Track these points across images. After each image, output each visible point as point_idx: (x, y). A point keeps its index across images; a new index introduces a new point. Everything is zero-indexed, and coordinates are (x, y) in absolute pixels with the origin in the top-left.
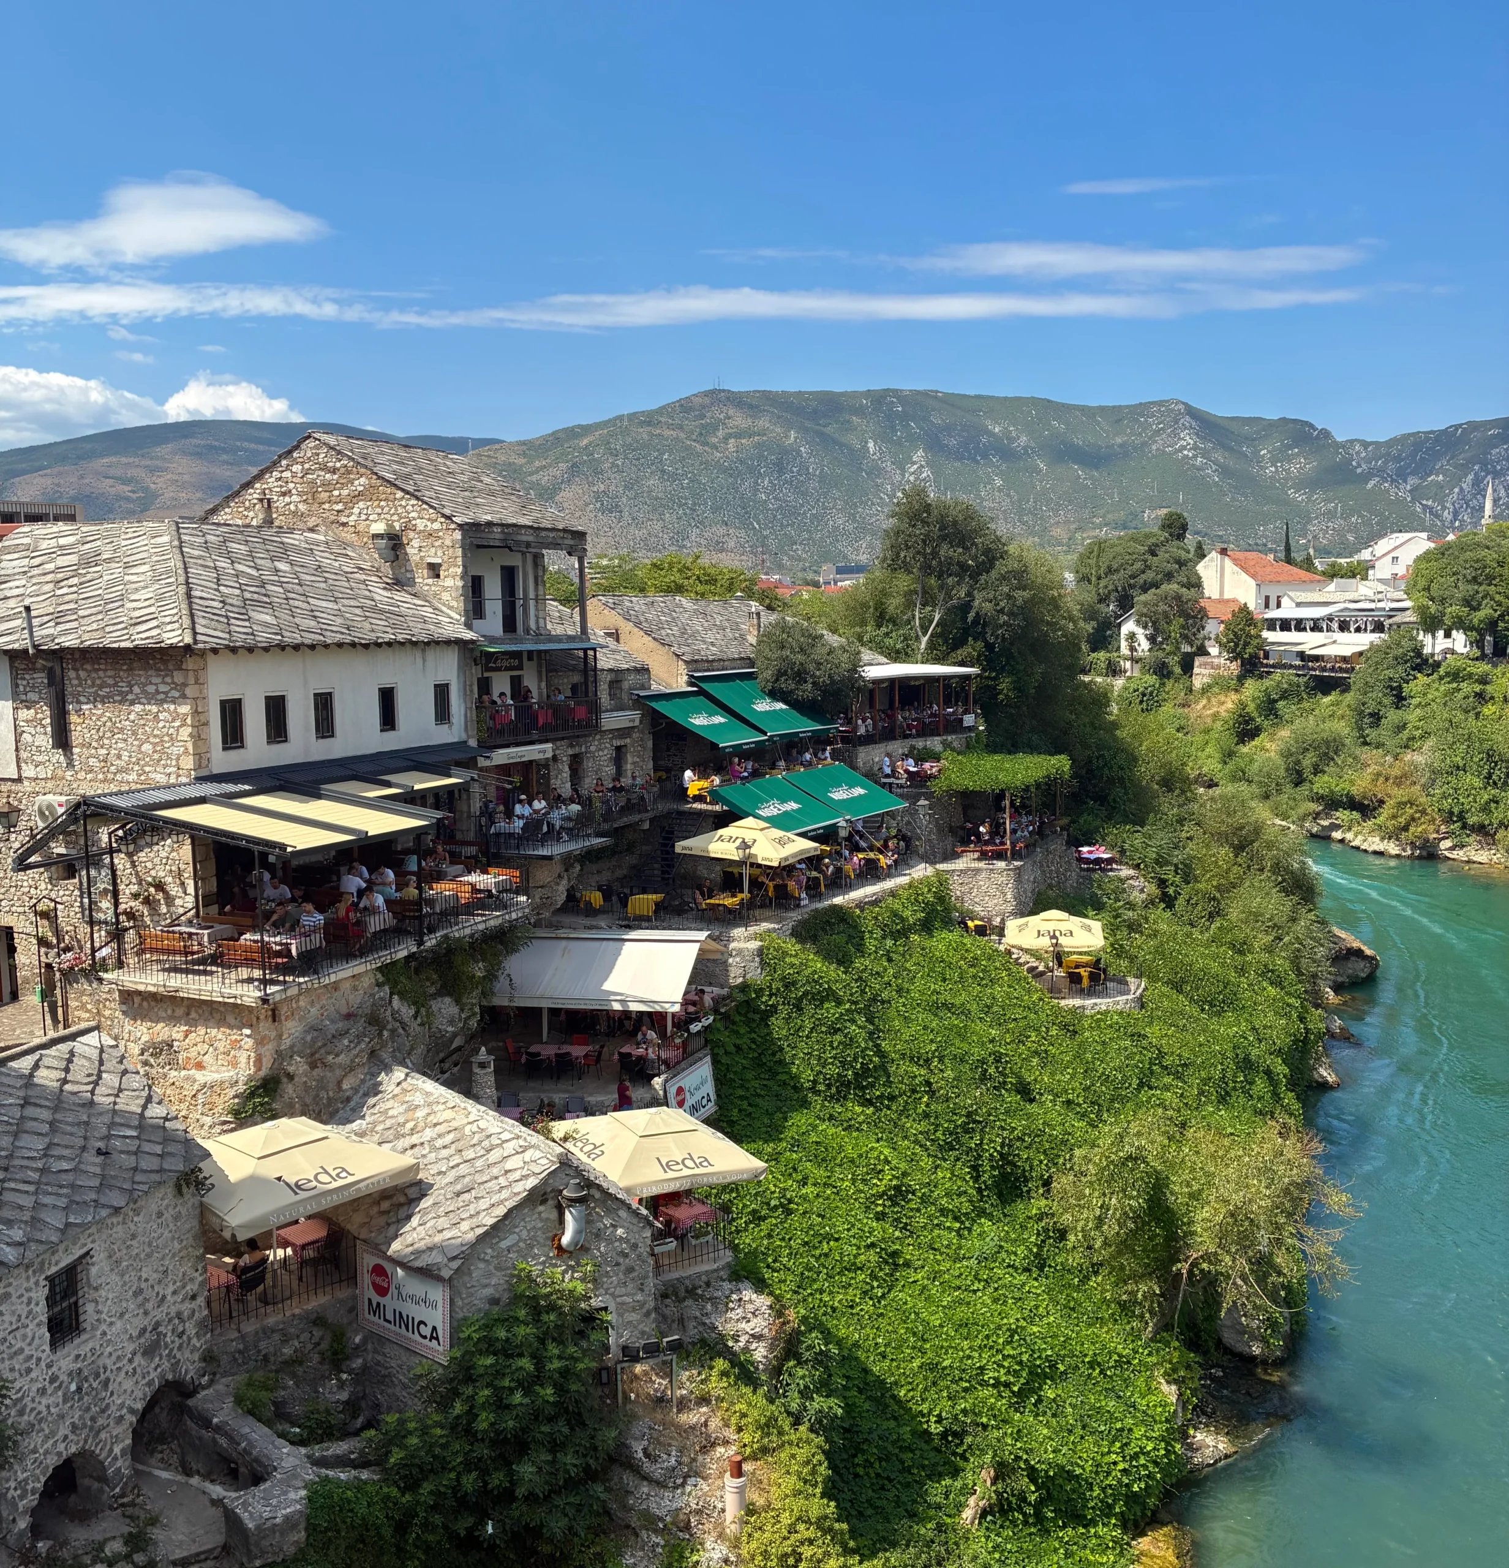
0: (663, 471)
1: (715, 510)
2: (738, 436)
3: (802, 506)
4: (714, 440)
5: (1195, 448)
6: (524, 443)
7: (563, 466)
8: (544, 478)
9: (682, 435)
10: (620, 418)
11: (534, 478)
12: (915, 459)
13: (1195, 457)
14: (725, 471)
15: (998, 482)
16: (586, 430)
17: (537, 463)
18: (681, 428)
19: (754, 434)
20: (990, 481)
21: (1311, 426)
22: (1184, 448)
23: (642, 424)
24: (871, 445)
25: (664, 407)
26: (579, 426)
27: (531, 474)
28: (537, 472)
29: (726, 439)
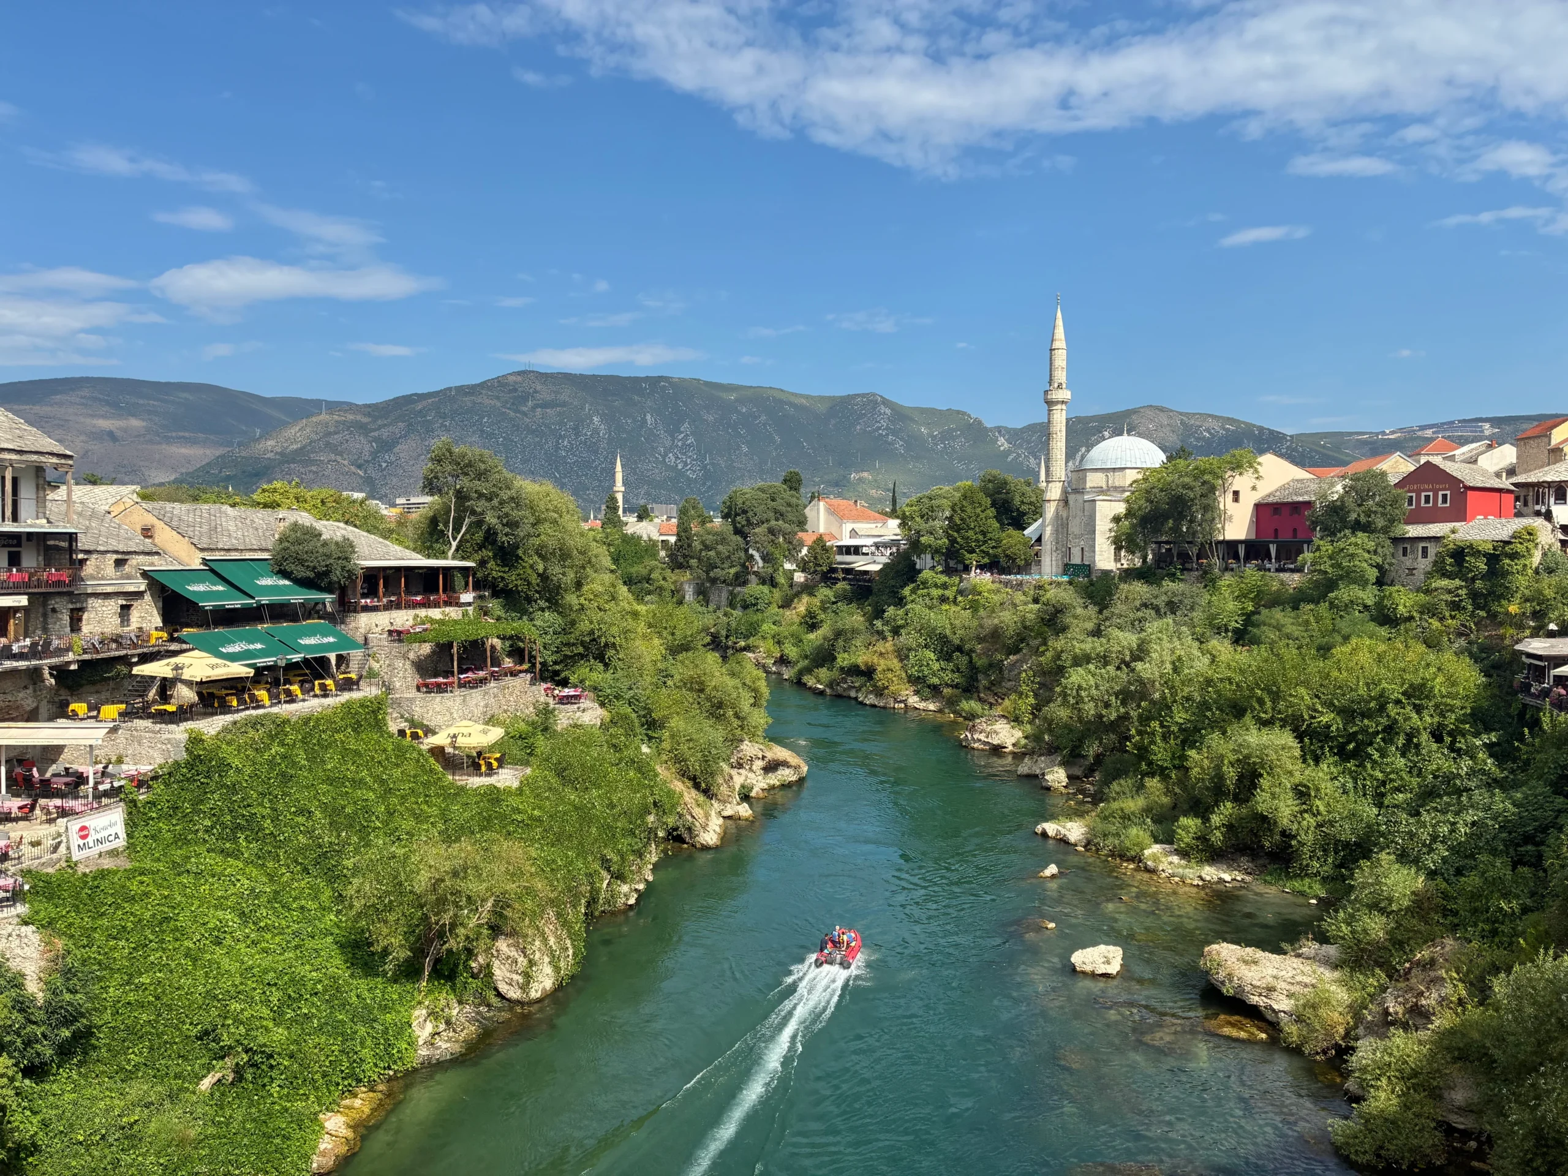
0: (482, 431)
1: (524, 461)
2: (545, 405)
3: (594, 461)
4: (525, 409)
5: (887, 428)
6: (369, 406)
7: (401, 425)
8: (385, 433)
9: (499, 404)
10: (450, 389)
11: (376, 434)
12: (682, 429)
13: (887, 435)
14: (533, 432)
15: (745, 449)
16: (422, 397)
17: (380, 422)
18: (498, 398)
19: (558, 405)
20: (739, 447)
21: (969, 416)
22: (880, 428)
23: (466, 394)
24: (648, 417)
25: (485, 382)
26: (416, 394)
27: (375, 430)
28: (379, 429)
29: (534, 408)
